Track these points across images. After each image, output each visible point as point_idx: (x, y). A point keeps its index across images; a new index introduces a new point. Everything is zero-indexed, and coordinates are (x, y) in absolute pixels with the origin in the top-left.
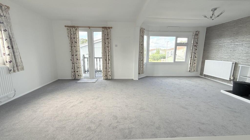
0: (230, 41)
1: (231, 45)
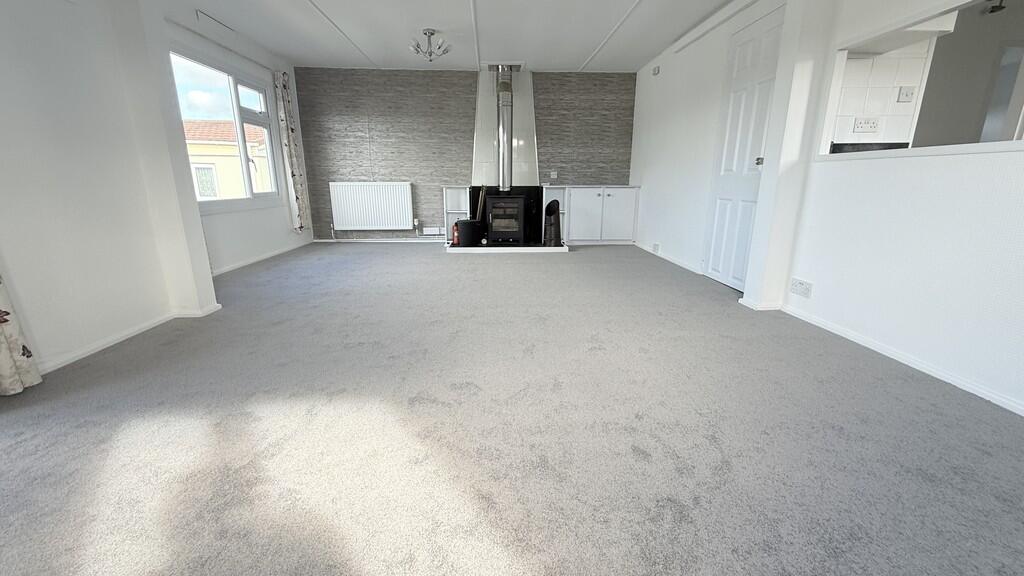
1: (393, 140)
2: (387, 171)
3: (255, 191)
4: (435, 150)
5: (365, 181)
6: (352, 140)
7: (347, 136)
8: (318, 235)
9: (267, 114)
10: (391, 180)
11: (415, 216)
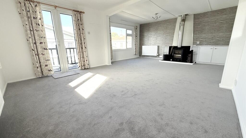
0: (154, 34)
1: (155, 36)
2: (153, 43)
3: (127, 48)
4: (164, 38)
5: (149, 45)
6: (147, 37)
7: (147, 36)
8: (140, 56)
9: (132, 34)
10: (154, 45)
11: (158, 53)
